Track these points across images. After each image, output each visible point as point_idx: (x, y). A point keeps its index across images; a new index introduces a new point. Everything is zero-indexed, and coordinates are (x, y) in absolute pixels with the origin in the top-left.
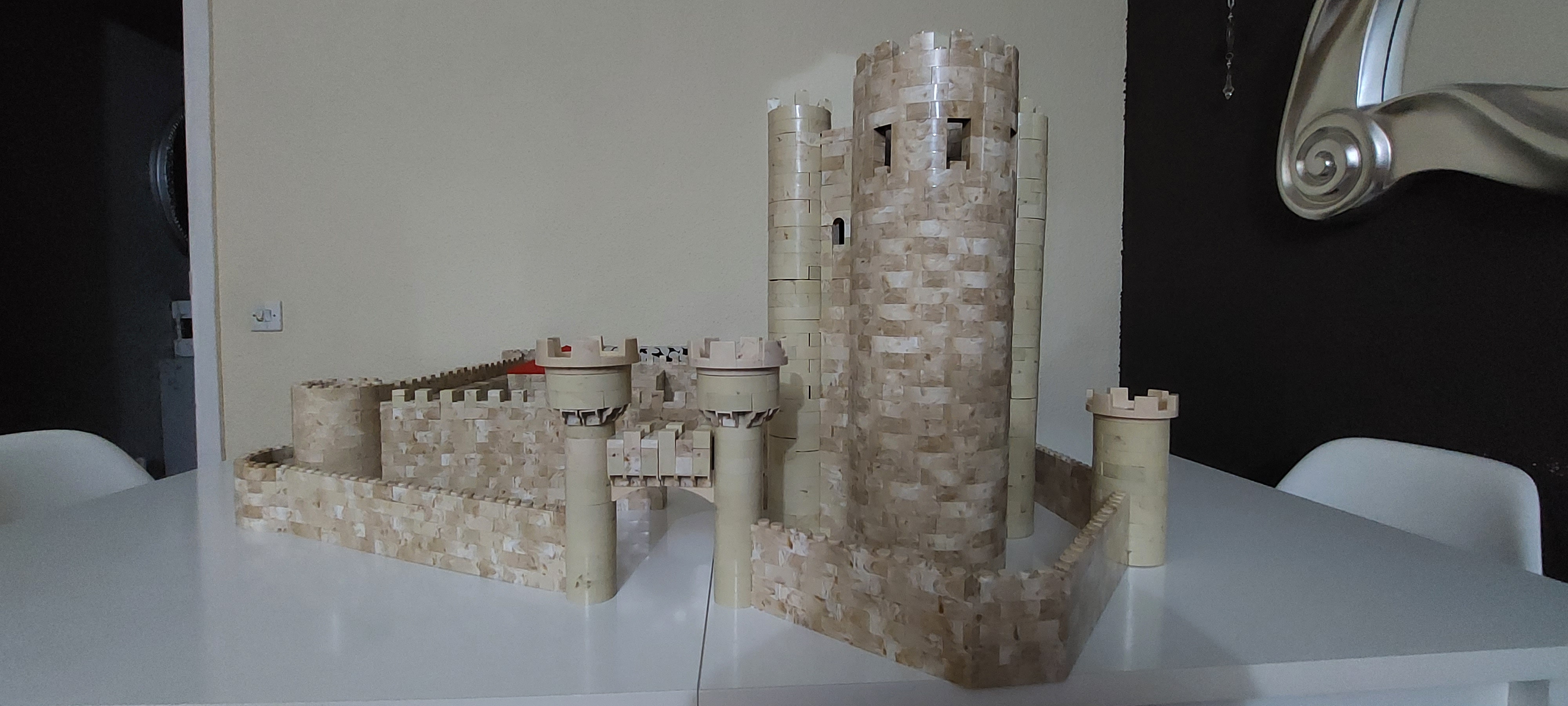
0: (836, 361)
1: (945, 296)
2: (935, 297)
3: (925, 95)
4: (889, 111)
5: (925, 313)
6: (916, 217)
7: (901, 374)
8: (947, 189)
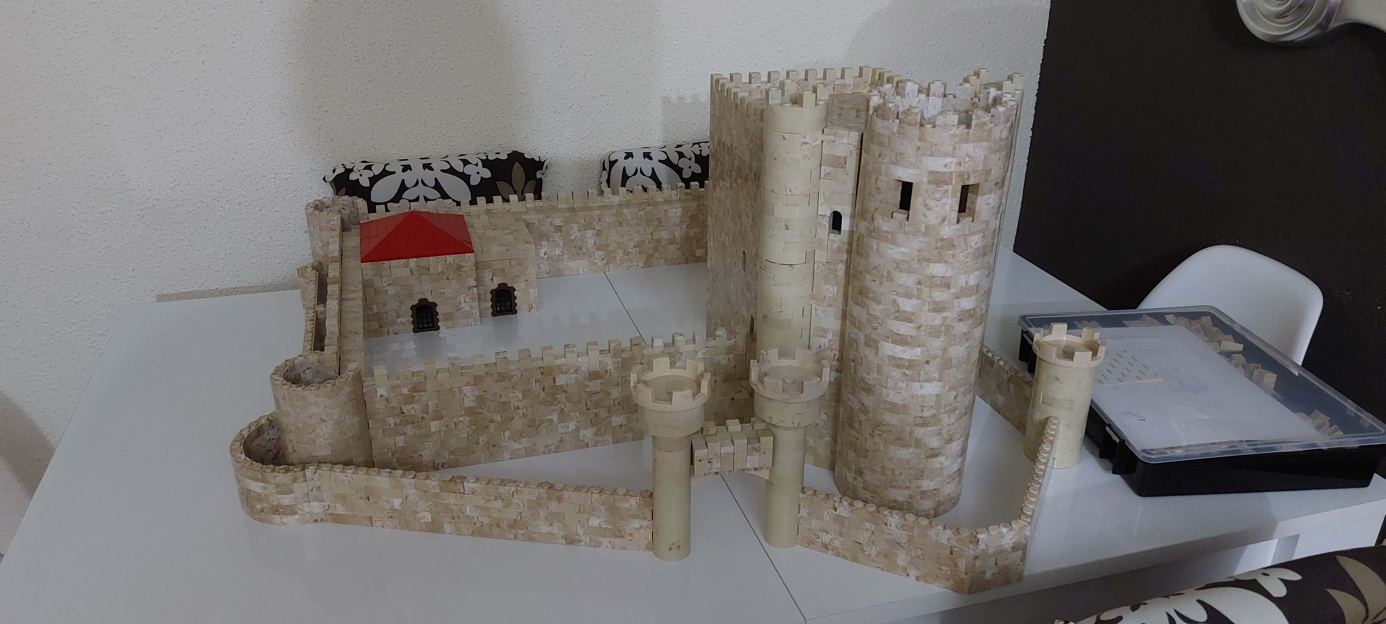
0: (826, 329)
1: (945, 318)
2: (937, 320)
3: (946, 166)
4: (912, 171)
5: (929, 331)
6: (928, 260)
7: (904, 373)
8: (956, 240)
